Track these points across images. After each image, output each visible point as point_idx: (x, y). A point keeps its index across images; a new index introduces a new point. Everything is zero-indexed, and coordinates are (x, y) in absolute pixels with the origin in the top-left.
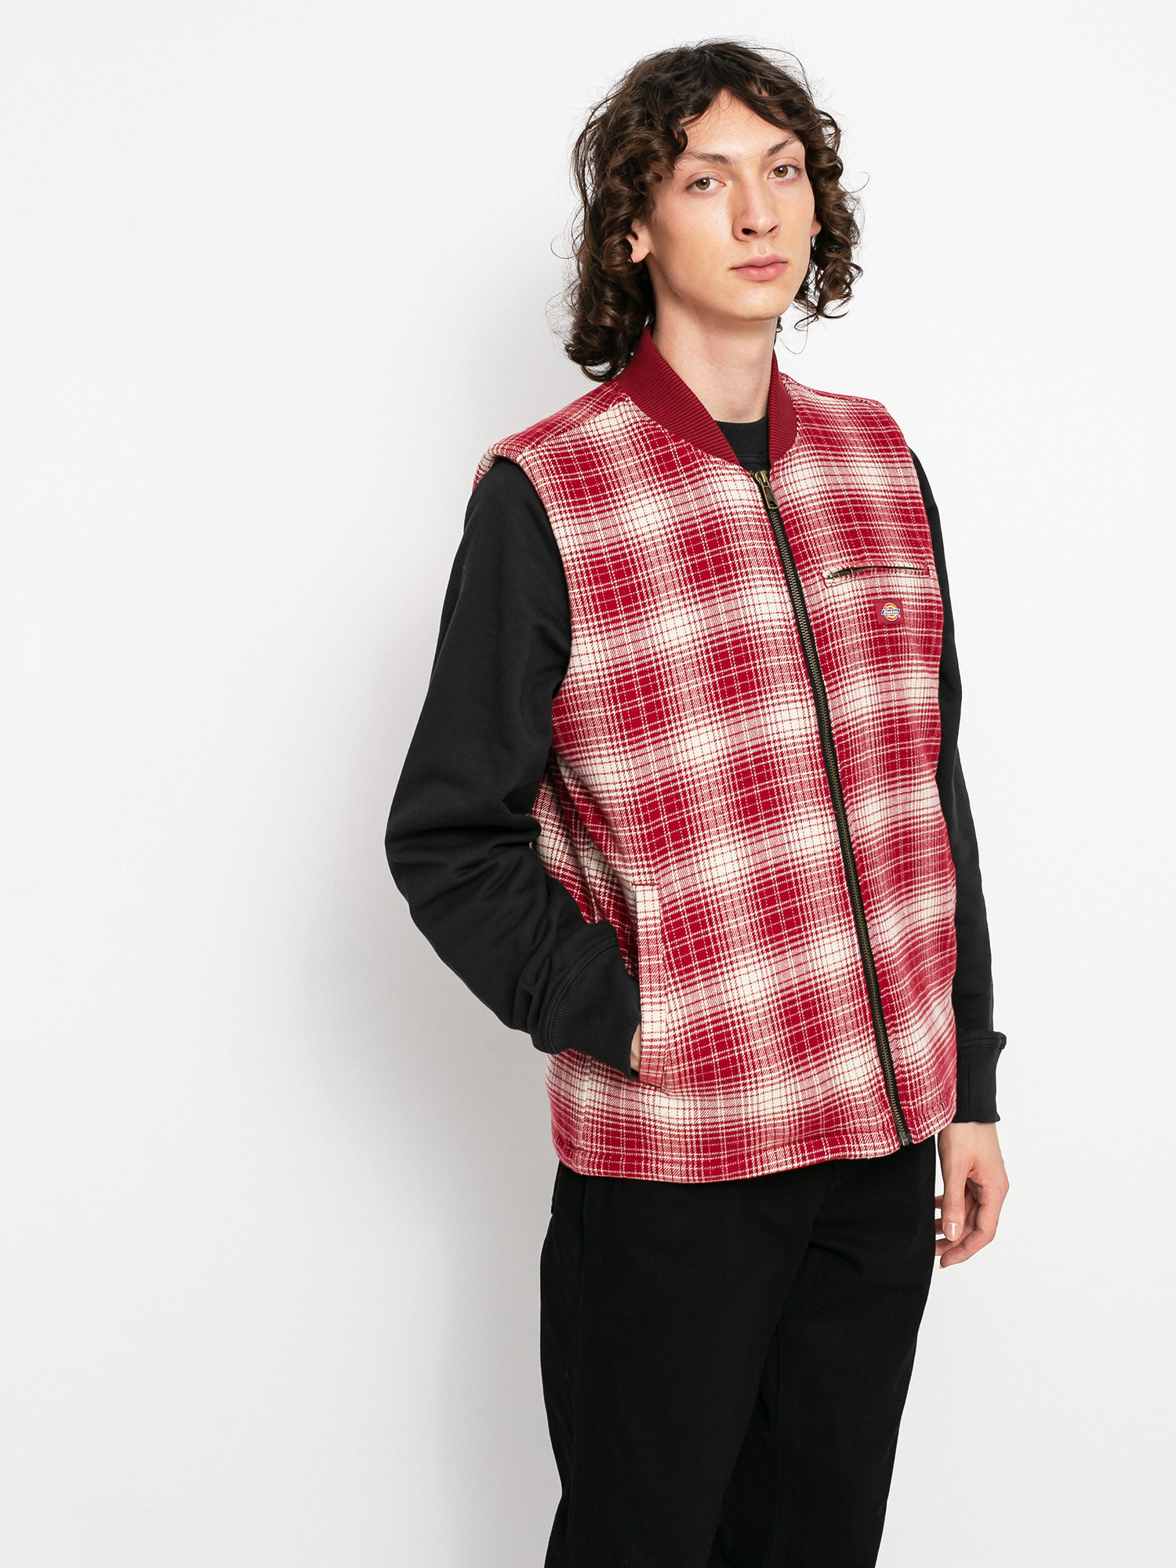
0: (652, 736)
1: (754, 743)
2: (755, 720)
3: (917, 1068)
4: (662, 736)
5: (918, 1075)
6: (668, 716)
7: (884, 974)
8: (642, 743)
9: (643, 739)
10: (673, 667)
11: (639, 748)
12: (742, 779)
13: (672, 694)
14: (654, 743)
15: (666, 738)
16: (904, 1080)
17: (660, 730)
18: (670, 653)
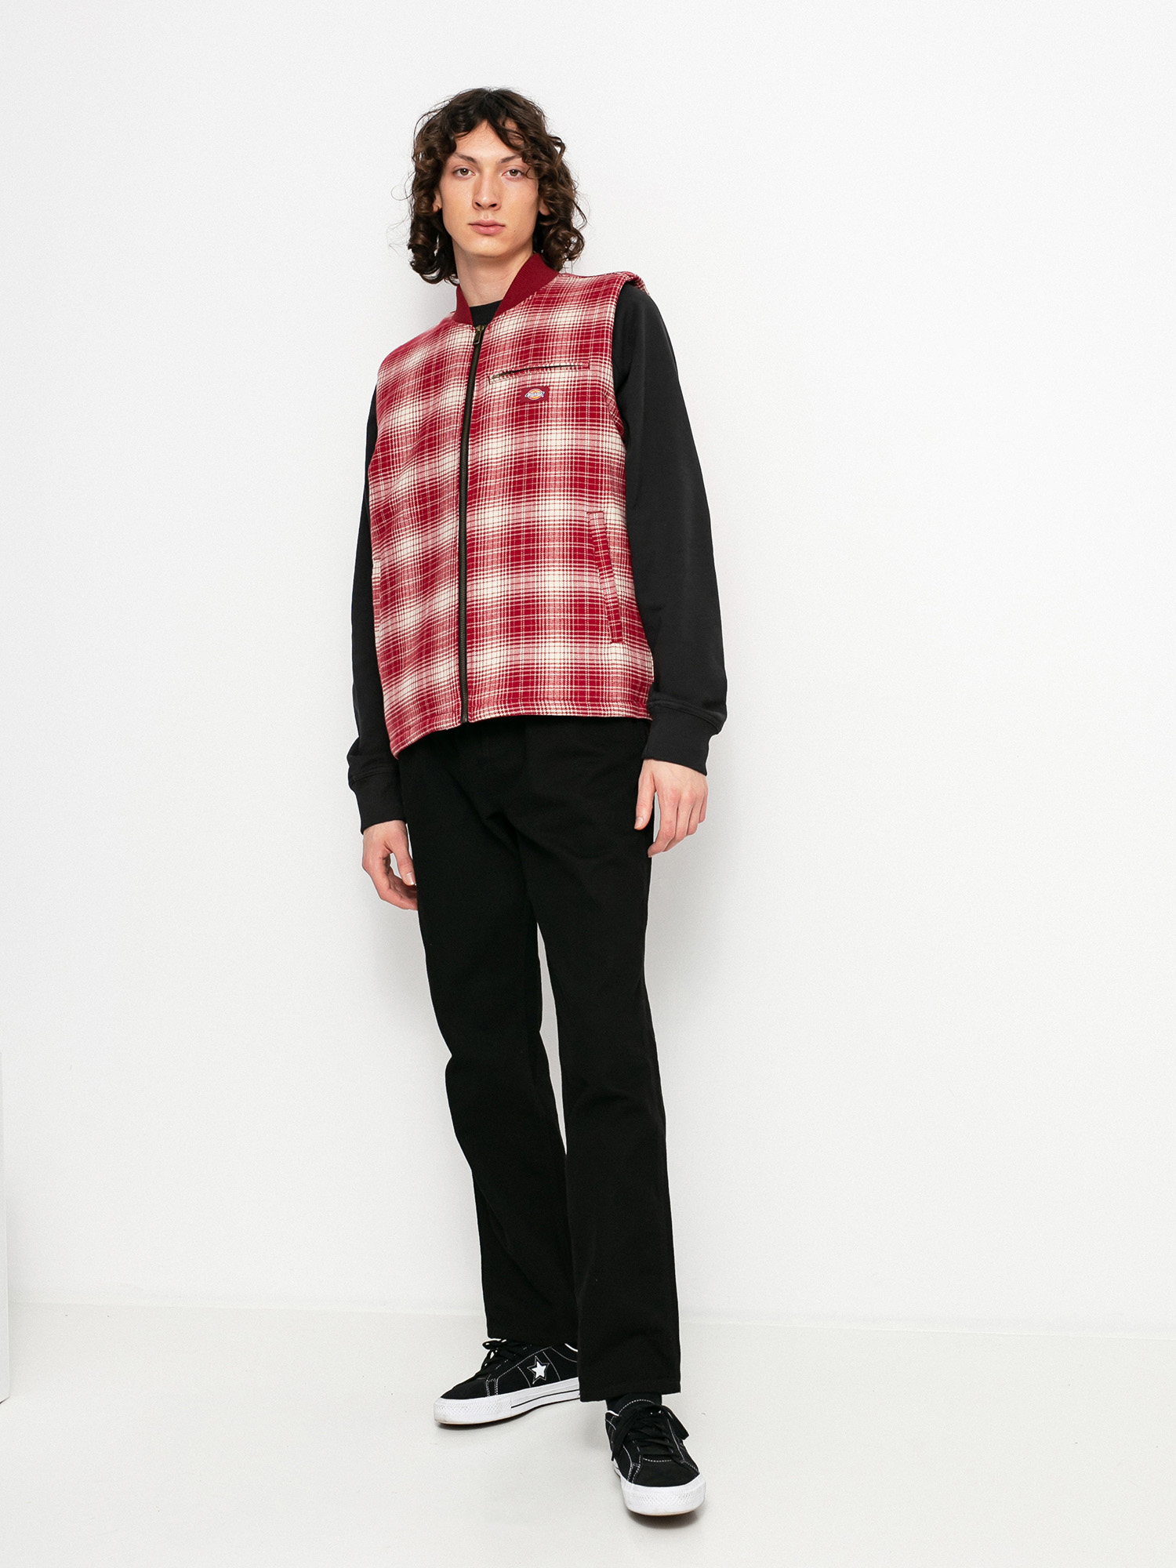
0: (384, 475)
1: (431, 478)
2: (433, 464)
3: (483, 676)
4: (389, 476)
5: (482, 680)
6: (393, 464)
7: (473, 615)
8: (377, 479)
9: (378, 477)
10: (400, 437)
11: (376, 482)
12: (421, 499)
13: (397, 452)
14: (384, 480)
15: (391, 478)
16: (472, 682)
17: (388, 472)
18: (399, 428)
